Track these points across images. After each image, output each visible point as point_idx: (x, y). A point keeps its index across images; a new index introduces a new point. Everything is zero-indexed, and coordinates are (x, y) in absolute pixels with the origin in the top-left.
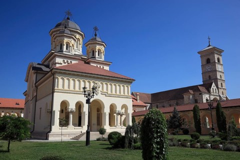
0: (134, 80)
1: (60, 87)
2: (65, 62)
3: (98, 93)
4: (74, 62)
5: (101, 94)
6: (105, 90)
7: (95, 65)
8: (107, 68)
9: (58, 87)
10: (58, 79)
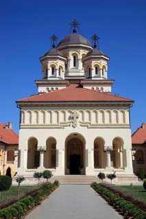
0: (133, 102)
1: (27, 122)
2: (50, 89)
3: (76, 125)
4: (60, 88)
5: (81, 125)
6: (86, 120)
7: (90, 88)
8: (107, 89)
9: (24, 122)
10: (24, 113)
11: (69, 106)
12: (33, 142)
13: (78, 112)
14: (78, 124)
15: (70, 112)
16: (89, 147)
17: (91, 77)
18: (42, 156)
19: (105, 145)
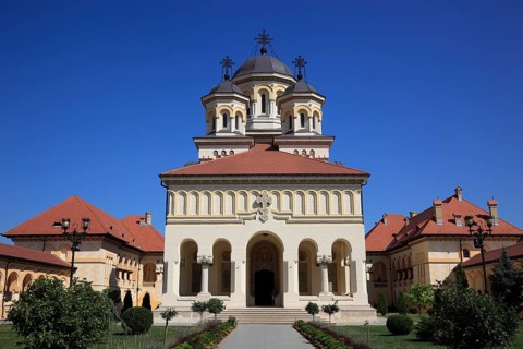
0: (368, 175)
1: (179, 212)
2: (220, 154)
3: (266, 217)
4: (237, 151)
5: (275, 218)
6: (285, 208)
7: (291, 151)
8: (322, 153)
9: (173, 213)
10: (173, 195)
11: (254, 182)
12: (189, 248)
13: (269, 194)
14: (270, 216)
15: (256, 194)
16: (290, 257)
17: (292, 132)
18: (206, 272)
19: (318, 254)
